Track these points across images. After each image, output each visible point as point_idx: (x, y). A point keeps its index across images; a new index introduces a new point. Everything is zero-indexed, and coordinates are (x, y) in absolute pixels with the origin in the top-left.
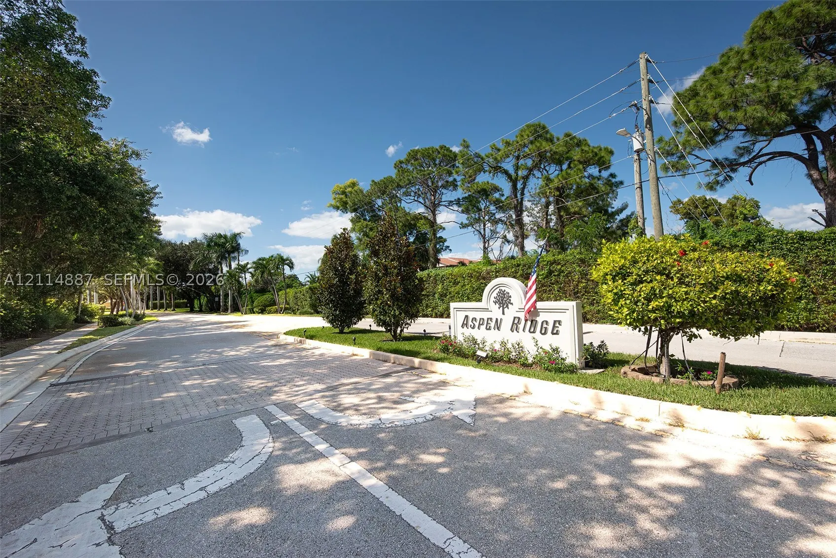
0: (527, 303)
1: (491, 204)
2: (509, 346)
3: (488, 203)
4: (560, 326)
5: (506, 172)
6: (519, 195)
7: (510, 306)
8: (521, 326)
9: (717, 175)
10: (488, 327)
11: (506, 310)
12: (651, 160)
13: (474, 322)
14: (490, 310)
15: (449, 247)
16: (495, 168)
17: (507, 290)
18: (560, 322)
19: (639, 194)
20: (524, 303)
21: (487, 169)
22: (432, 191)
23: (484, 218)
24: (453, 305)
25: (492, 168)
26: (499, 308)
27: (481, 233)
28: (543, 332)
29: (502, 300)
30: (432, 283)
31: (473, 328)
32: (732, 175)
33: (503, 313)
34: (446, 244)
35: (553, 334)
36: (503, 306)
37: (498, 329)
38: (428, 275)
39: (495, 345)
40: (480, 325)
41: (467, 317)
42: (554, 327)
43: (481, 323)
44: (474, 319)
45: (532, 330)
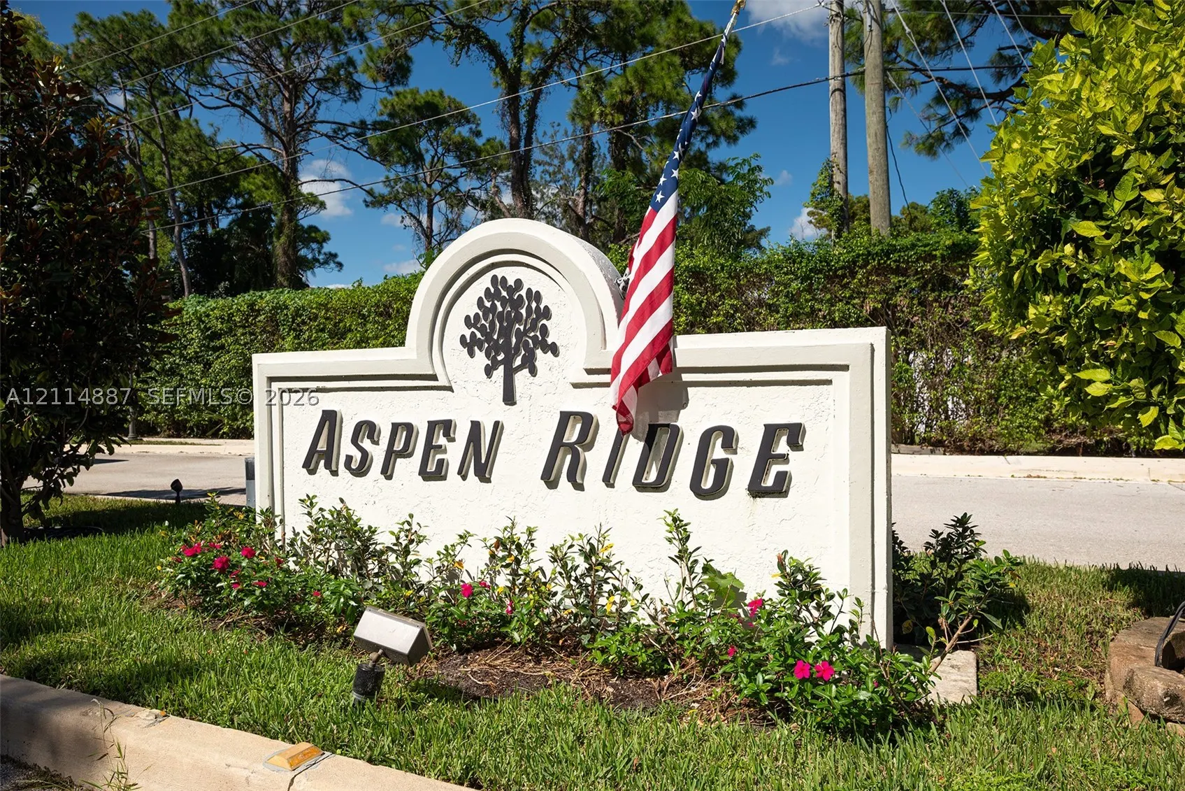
0: (630, 337)
1: (448, 151)
2: (540, 559)
3: (440, 150)
4: (793, 455)
5: (492, 49)
6: (523, 118)
7: (542, 358)
8: (596, 459)
9: (943, 119)
10: (432, 468)
11: (522, 378)
12: (872, 18)
13: (366, 444)
14: (442, 382)
15: (335, 256)
16: (462, 28)
17: (531, 281)
18: (795, 434)
19: (839, 107)
20: (616, 336)
21: (442, 28)
22: (286, 87)
23: (429, 186)
24: (264, 363)
25: (455, 27)
26: (489, 371)
27: (420, 223)
28: (708, 483)
29: (505, 333)
30: (264, 331)
31: (361, 470)
32: (969, 125)
33: (509, 397)
34: (327, 248)
35: (756, 490)
36: (508, 363)
37: (483, 473)
38: (251, 306)
39: (463, 554)
40: (391, 456)
41: (330, 419)
42: (766, 456)
43: (399, 446)
44: (367, 429)
45: (652, 476)
